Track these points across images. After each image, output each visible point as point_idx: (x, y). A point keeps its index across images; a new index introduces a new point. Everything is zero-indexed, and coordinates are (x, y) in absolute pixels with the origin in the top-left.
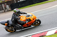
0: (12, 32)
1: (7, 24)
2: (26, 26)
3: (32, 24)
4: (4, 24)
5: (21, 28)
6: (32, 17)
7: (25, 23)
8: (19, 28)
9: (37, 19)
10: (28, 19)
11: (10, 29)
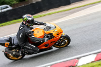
0: (16, 60)
1: (8, 43)
2: (44, 47)
3: (55, 44)
4: (3, 45)
5: (35, 51)
6: (56, 31)
7: (43, 42)
8: (31, 51)
9: (63, 34)
10: (49, 34)
11: (14, 53)
